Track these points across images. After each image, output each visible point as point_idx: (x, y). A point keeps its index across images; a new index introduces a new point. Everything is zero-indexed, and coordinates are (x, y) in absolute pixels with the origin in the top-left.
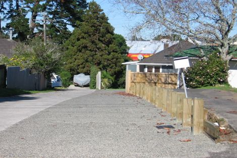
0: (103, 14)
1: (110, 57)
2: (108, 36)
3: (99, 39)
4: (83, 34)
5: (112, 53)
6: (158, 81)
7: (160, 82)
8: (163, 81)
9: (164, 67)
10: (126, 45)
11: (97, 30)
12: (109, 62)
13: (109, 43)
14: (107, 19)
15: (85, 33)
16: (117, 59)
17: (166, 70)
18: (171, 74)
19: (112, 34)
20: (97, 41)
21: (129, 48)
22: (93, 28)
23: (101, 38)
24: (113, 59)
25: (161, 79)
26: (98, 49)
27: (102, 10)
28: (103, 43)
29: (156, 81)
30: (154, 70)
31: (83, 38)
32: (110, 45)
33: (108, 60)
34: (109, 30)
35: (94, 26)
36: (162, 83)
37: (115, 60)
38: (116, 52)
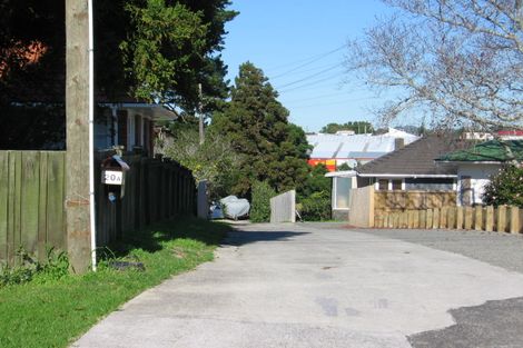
0: (268, 85)
1: (283, 164)
2: (278, 125)
3: (261, 133)
4: (231, 124)
5: (287, 157)
6: (408, 205)
7: (411, 207)
8: (417, 205)
9: (409, 181)
10: (306, 143)
11: (257, 116)
12: (282, 174)
13: (279, 139)
14: (276, 95)
15: (236, 121)
16: (295, 168)
17: (413, 185)
18: (432, 193)
19: (285, 121)
20: (258, 136)
21: (311, 148)
22: (252, 112)
23: (265, 131)
24: (288, 168)
25: (412, 202)
26: (260, 149)
27: (267, 79)
28: (270, 140)
29: (404, 206)
30: (390, 185)
31: (231, 130)
32: (283, 143)
33: (280, 170)
34: (280, 115)
35: (253, 109)
36: (416, 209)
37: (291, 169)
38: (294, 155)
